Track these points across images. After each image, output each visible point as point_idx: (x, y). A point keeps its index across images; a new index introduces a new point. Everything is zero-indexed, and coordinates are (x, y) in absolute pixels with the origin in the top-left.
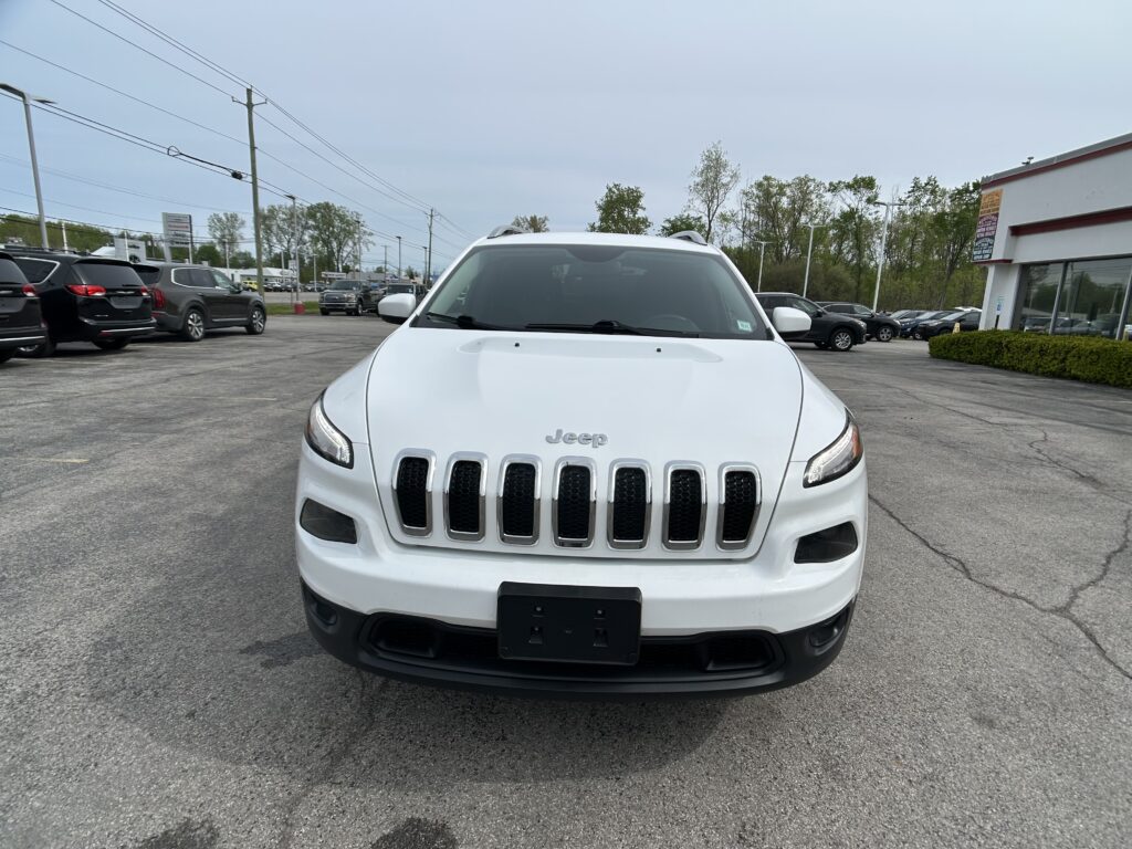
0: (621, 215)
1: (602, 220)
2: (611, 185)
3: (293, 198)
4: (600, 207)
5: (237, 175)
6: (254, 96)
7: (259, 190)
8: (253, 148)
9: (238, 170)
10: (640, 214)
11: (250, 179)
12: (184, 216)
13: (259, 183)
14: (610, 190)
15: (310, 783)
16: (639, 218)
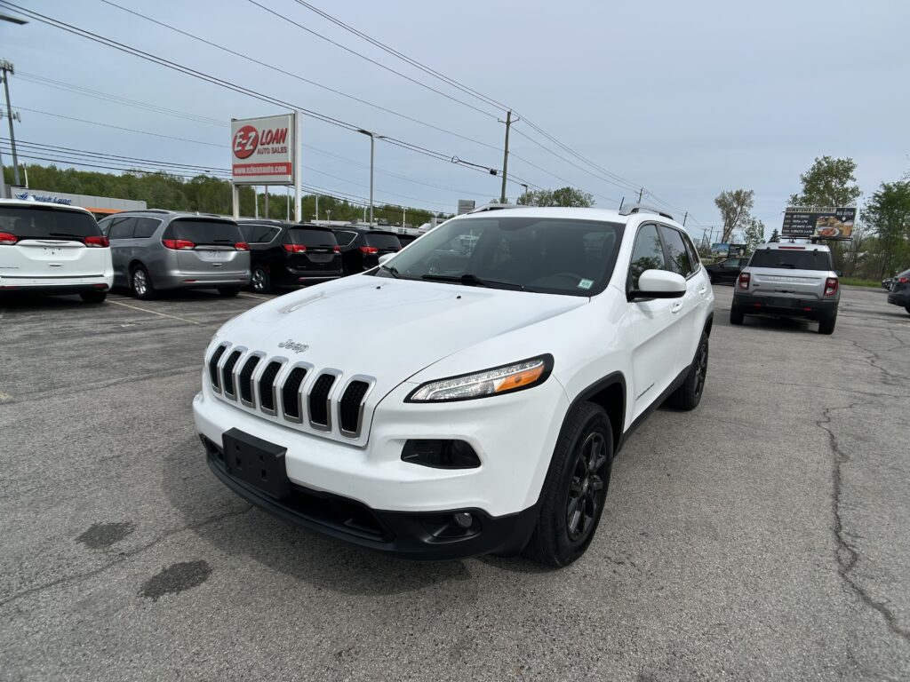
0: (827, 186)
1: (805, 192)
2: (820, 158)
3: (526, 186)
4: (805, 180)
5: (493, 172)
6: (511, 116)
7: (507, 181)
8: (506, 152)
9: (494, 168)
10: (849, 184)
11: (502, 174)
12: (470, 202)
13: (508, 177)
14: (819, 163)
15: (189, 526)
16: (847, 189)
